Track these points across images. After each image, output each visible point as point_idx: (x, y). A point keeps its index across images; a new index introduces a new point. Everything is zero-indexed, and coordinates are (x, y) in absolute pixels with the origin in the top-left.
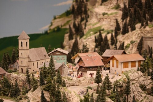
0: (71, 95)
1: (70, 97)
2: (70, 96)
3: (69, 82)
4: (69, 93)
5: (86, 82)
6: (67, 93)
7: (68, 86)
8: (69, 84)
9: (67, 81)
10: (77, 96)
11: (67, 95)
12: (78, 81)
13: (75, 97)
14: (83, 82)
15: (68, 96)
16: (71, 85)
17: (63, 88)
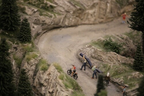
0: (45, 76)
1: (41, 85)
2: (42, 82)
3: (42, 18)
4: (40, 68)
5: (102, 12)
6: (33, 67)
7: (38, 34)
8: (44, 24)
9: (37, 14)
10: (66, 86)
11: (35, 75)
12: (74, 12)
13: (58, 88)
14: (91, 12)
15: (36, 80)
16: (51, 26)
17: (20, 46)
